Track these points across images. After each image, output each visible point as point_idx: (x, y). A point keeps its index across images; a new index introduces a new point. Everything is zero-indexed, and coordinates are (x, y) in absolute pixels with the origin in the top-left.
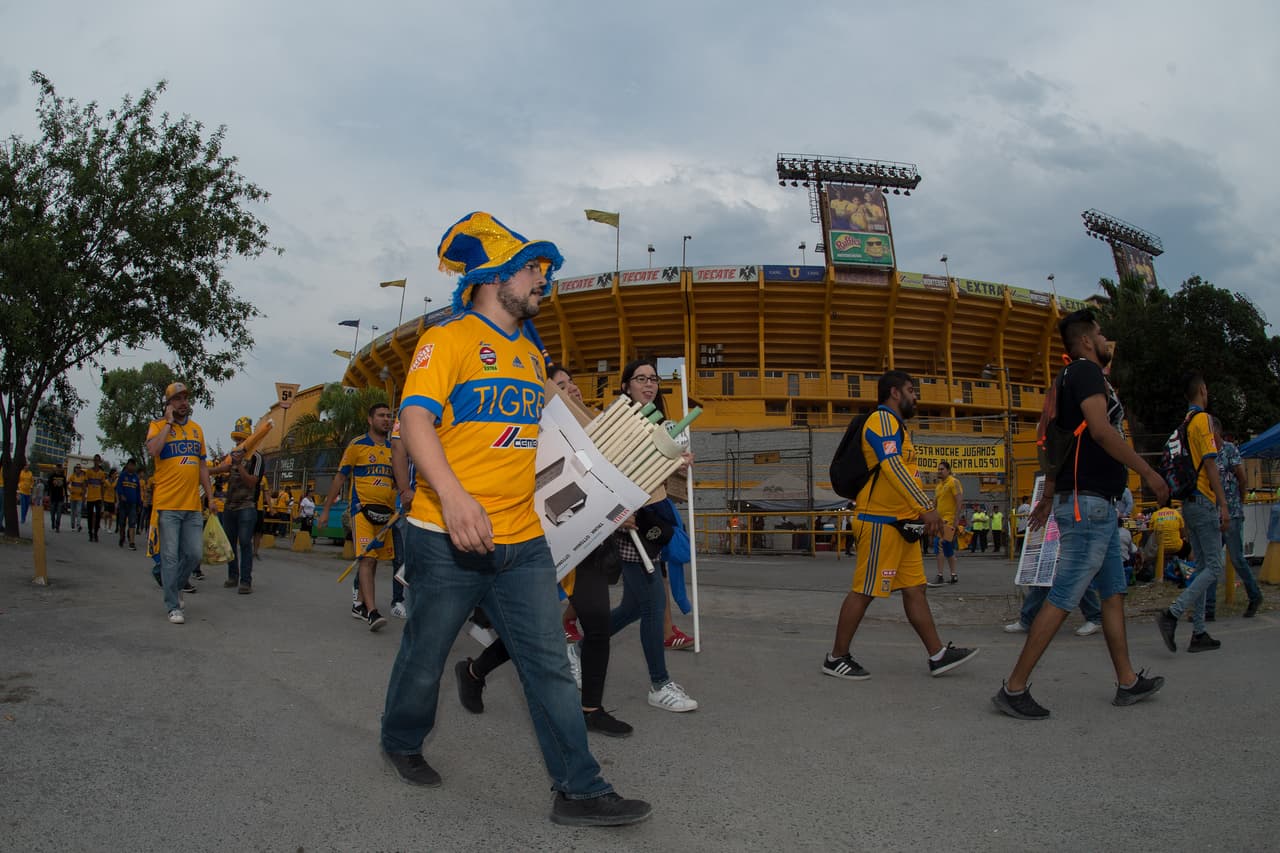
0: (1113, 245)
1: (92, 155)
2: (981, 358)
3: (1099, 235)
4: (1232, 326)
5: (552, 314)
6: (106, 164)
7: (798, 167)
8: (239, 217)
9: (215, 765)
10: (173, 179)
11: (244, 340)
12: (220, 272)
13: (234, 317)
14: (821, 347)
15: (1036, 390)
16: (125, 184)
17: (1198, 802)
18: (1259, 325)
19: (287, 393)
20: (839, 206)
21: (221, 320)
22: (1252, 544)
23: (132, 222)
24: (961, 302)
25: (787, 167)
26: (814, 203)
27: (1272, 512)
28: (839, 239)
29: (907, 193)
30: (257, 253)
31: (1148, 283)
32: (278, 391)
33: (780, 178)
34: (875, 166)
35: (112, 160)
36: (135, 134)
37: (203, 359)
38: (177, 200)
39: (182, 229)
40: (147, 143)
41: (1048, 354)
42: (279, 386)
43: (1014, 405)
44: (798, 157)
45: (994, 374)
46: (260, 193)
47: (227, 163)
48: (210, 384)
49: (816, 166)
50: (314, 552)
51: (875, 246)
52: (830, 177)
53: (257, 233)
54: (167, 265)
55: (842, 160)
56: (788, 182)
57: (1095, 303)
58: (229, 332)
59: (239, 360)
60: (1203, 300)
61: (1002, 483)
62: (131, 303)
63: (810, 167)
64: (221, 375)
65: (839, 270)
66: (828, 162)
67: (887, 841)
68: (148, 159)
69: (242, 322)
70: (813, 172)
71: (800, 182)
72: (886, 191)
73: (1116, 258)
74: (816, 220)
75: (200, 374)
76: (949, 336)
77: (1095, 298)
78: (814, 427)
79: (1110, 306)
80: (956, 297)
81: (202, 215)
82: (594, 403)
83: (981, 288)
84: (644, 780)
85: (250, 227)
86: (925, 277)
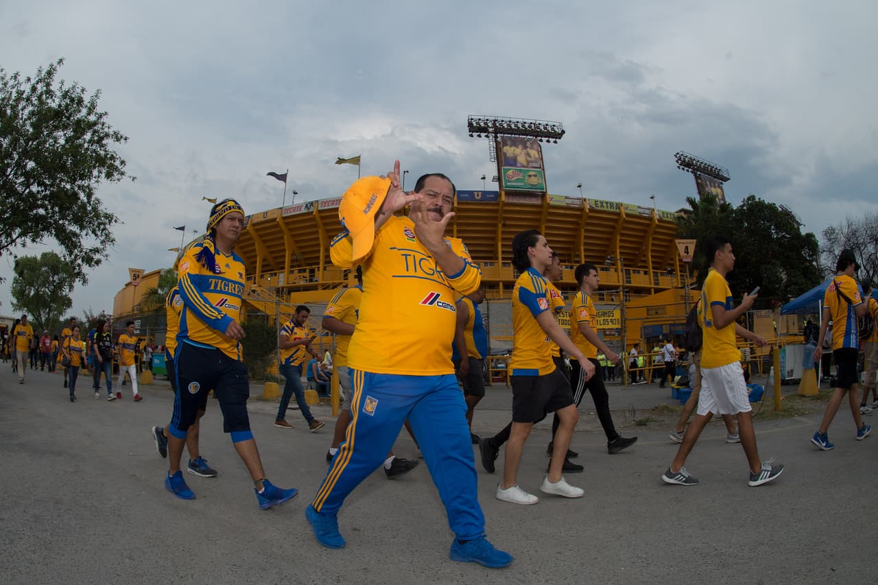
0: (695, 175)
1: (14, 108)
2: (605, 251)
3: (686, 168)
4: (777, 227)
5: (314, 223)
6: (22, 114)
7: (482, 124)
8: (108, 154)
9: (94, 534)
10: (65, 127)
11: (108, 239)
12: (94, 191)
13: (102, 223)
14: (495, 246)
15: (642, 273)
16: (34, 128)
17: (760, 544)
18: (796, 226)
19: (136, 275)
20: (509, 150)
21: (93, 225)
22: (792, 371)
23: (36, 155)
24: (590, 214)
25: (475, 125)
26: (492, 149)
27: (806, 349)
28: (508, 173)
29: (555, 142)
30: (119, 180)
31: (719, 200)
32: (130, 274)
33: (470, 132)
34: (534, 124)
35: (26, 112)
36: (42, 94)
37: (81, 252)
38: (67, 141)
39: (70, 161)
40: (49, 101)
41: (650, 247)
42: (131, 270)
43: (627, 283)
44: (482, 118)
45: (613, 262)
46: (121, 137)
47: (100, 116)
48: (85, 269)
49: (494, 124)
50: (155, 385)
51: (533, 177)
52: (503, 131)
53: (119, 165)
54: (58, 186)
55: (512, 120)
56: (475, 134)
57: (682, 214)
58: (99, 233)
59: (105, 253)
60: (757, 210)
61: (619, 335)
62: (35, 212)
63: (490, 125)
64: (93, 263)
65: (508, 194)
66: (502, 121)
67: (548, 578)
68: (50, 112)
69: (107, 226)
70: (492, 127)
71: (483, 135)
72: (541, 141)
73: (698, 184)
74: (493, 160)
75: (79, 261)
76: (583, 237)
77: (682, 210)
78: (490, 300)
79: (693, 216)
80: (587, 211)
81: (83, 152)
82: (341, 283)
83: (604, 205)
84: (381, 541)
85: (114, 161)
86: (566, 198)
